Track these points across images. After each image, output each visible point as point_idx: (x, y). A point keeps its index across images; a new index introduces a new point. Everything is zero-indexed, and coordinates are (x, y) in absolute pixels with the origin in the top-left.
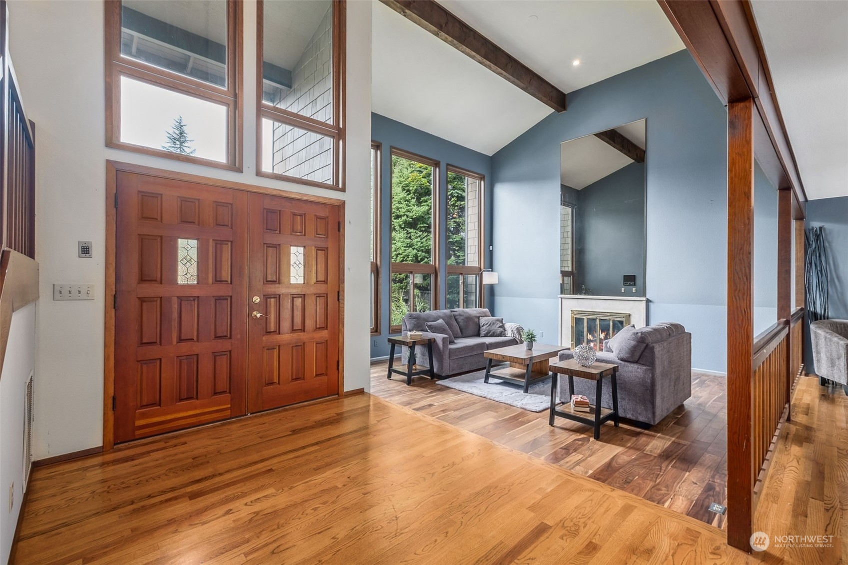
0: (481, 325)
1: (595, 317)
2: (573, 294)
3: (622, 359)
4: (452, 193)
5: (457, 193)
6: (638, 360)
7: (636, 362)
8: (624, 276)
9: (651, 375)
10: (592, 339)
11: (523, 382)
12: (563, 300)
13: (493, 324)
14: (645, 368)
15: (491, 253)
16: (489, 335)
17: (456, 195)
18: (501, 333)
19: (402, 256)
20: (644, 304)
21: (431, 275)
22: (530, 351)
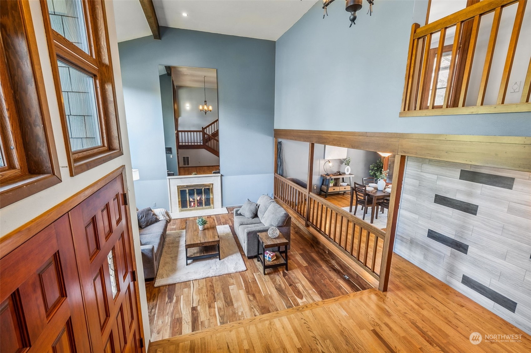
10: (192, 201)
12: (170, 179)
13: (148, 214)
16: (148, 224)
18: (156, 219)
20: (219, 178)
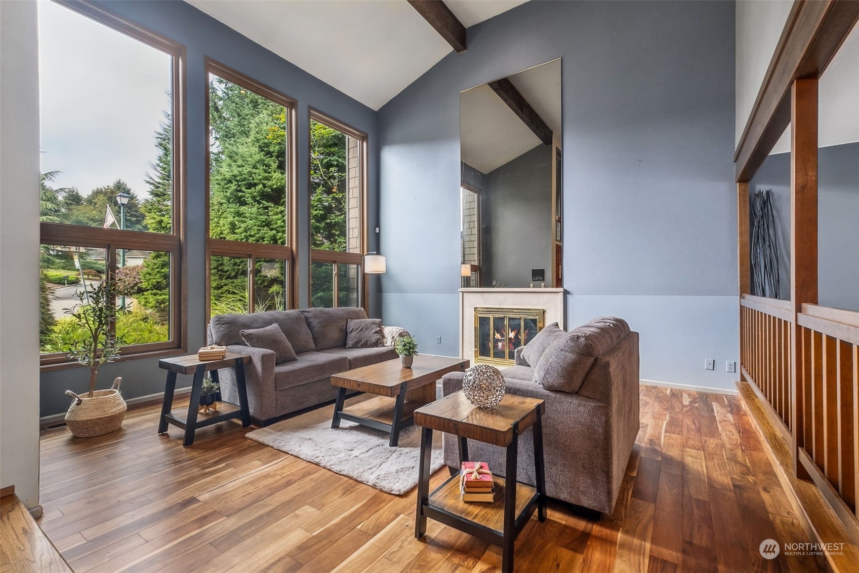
0: (349, 331)
1: (502, 316)
2: (480, 287)
3: (551, 388)
4: (330, 160)
5: (337, 161)
6: (580, 388)
7: (576, 393)
8: (533, 270)
9: (603, 419)
11: (388, 425)
12: (464, 294)
13: (367, 329)
14: (592, 404)
15: (378, 237)
16: (359, 345)
17: (335, 163)
18: (377, 342)
19: (254, 238)
20: (561, 296)
21: (285, 261)
22: (409, 370)
